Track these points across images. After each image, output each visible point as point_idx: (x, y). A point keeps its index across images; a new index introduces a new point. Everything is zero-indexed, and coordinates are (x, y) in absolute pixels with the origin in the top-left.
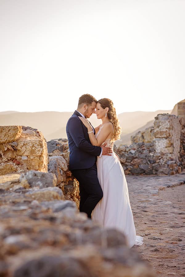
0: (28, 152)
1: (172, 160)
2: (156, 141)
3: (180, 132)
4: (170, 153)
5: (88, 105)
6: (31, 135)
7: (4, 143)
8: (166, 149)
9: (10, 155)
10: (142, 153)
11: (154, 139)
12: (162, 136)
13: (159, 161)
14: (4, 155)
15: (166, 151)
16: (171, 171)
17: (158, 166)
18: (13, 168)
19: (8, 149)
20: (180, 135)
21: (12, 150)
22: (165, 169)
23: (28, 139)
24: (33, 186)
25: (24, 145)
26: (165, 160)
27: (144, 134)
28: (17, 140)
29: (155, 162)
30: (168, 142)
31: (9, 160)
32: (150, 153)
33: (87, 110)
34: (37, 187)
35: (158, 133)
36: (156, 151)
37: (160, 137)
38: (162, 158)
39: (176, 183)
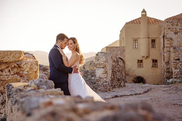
0: (28, 68)
1: (106, 82)
2: (97, 70)
3: (111, 65)
4: (105, 78)
5: (61, 41)
6: (29, 58)
7: (12, 62)
8: (103, 75)
9: (16, 70)
10: (87, 77)
11: (95, 68)
12: (100, 66)
13: (98, 82)
14: (11, 70)
15: (103, 76)
16: (106, 90)
17: (98, 86)
18: (17, 79)
19: (15, 66)
20: (111, 66)
21: (17, 67)
22: (102, 88)
23: (28, 60)
24: (40, 89)
25: (25, 64)
26: (102, 82)
27: (85, 66)
28: (21, 60)
29: (95, 83)
30: (104, 70)
31: (15, 74)
32: (92, 77)
33: (61, 44)
34: (43, 89)
35: (98, 64)
36: (96, 76)
37: (99, 67)
38: (100, 81)
39: (110, 97)
